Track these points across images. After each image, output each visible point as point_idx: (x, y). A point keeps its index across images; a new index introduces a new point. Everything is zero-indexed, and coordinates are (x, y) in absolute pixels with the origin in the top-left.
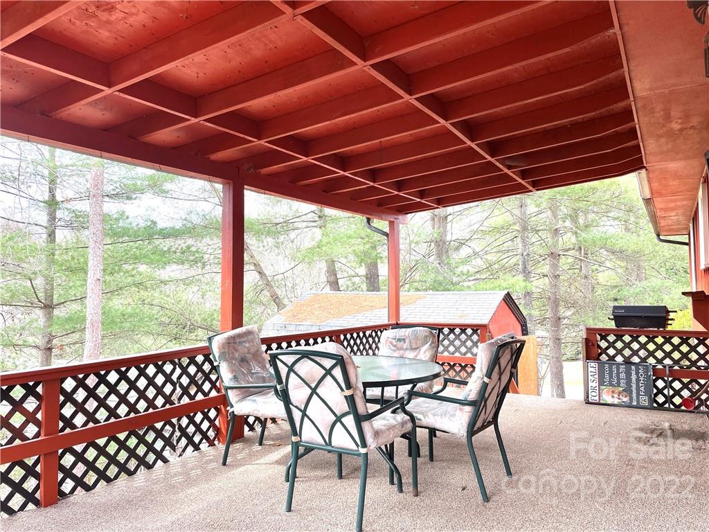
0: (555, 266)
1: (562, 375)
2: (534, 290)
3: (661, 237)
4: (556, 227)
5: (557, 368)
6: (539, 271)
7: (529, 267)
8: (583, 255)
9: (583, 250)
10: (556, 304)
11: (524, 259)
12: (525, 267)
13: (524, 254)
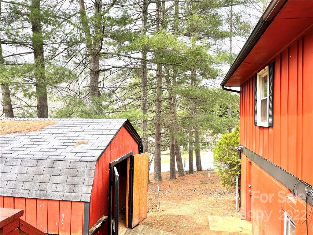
0: (159, 107)
1: (160, 164)
2: (149, 119)
3: (225, 87)
4: (160, 86)
5: (158, 160)
6: (151, 109)
7: (146, 106)
8: (172, 101)
9: (172, 99)
10: (158, 126)
11: (144, 102)
12: (144, 106)
13: (144, 99)
